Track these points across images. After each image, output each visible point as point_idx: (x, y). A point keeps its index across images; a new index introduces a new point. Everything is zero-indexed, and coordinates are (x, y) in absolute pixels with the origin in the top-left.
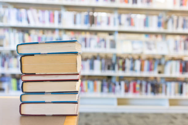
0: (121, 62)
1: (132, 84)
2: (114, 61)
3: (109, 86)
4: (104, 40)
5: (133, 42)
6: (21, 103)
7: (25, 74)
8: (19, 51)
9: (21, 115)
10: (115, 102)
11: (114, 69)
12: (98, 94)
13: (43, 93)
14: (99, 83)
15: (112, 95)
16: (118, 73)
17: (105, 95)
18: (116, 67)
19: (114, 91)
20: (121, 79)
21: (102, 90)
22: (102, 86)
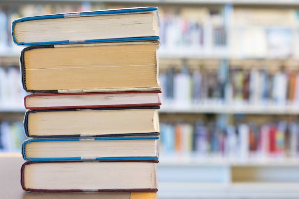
0: (239, 79)
1: (265, 132)
2: (222, 76)
3: (210, 138)
4: (198, 27)
5: (268, 32)
6: (25, 161)
7: (33, 91)
8: (17, 38)
9: (23, 191)
10: (226, 175)
11: (222, 96)
12: (185, 157)
13: (76, 138)
14: (186, 131)
15: (217, 159)
16: (233, 105)
17: (202, 158)
18: (229, 92)
19: (222, 149)
20: (239, 119)
21: (194, 147)
22: (195, 137)
